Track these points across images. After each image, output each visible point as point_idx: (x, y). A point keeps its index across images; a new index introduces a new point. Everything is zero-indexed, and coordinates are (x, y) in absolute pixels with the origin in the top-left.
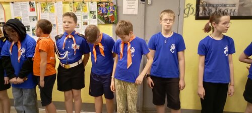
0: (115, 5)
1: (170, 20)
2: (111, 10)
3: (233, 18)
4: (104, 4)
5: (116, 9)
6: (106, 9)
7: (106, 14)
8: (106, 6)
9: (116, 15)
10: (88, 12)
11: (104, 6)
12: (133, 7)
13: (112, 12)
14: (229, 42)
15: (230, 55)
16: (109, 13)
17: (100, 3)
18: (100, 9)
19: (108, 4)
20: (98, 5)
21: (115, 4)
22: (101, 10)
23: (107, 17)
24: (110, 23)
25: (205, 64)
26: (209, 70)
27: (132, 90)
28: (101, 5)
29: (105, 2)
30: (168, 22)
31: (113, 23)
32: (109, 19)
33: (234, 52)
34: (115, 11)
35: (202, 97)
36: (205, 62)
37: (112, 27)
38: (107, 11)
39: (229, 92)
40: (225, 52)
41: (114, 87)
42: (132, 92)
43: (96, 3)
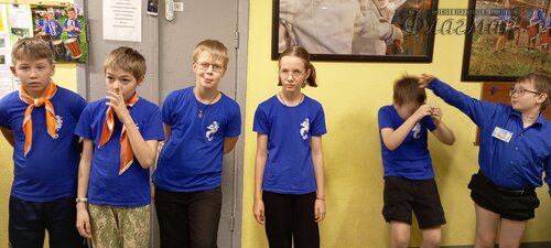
0: (80, 17)
1: (215, 66)
2: (71, 26)
4: (51, 11)
5: (83, 25)
6: (57, 24)
7: (58, 38)
8: (57, 16)
9: (83, 40)
10: (7, 30)
11: (51, 17)
12: (129, 23)
13: (74, 32)
16: (64, 34)
17: (41, 8)
18: (42, 25)
19: (63, 13)
20: (34, 15)
21: (81, 13)
22: (44, 28)
23: (61, 45)
24: (70, 60)
27: (137, 224)
28: (43, 13)
29: (55, 8)
30: (210, 69)
31: (77, 61)
32: (65, 51)
34: (83, 32)
37: (75, 69)
38: (59, 29)
41: (88, 225)
42: (137, 230)
43: (29, 7)
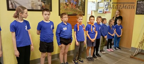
3: (29, 10)
14: (27, 23)
15: (28, 30)
25: (16, 37)
26: (19, 40)
33: (30, 28)
35: (18, 56)
36: (16, 36)
39: (31, 49)
40: (26, 29)
